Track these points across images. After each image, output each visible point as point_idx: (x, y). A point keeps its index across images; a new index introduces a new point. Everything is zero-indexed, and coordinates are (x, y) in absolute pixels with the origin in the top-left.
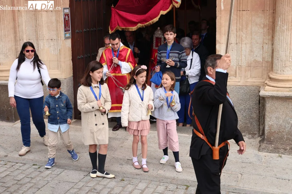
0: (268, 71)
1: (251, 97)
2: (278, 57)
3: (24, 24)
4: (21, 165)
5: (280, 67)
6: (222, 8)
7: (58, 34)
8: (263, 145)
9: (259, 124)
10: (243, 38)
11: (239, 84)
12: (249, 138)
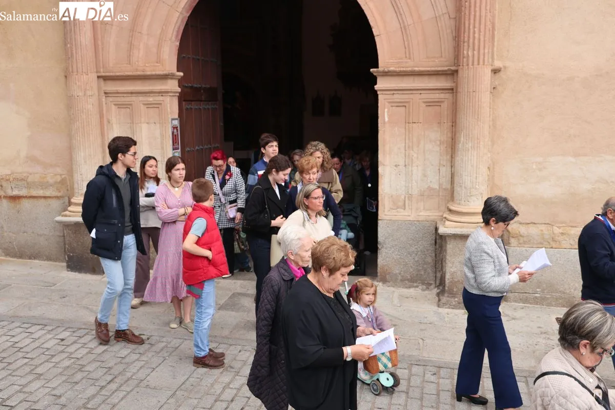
0: (447, 202)
1: (425, 235)
2: (460, 184)
5: (463, 195)
6: (387, 119)
7: (164, 153)
8: (444, 299)
9: (436, 270)
10: (413, 158)
11: (409, 218)
12: (423, 290)
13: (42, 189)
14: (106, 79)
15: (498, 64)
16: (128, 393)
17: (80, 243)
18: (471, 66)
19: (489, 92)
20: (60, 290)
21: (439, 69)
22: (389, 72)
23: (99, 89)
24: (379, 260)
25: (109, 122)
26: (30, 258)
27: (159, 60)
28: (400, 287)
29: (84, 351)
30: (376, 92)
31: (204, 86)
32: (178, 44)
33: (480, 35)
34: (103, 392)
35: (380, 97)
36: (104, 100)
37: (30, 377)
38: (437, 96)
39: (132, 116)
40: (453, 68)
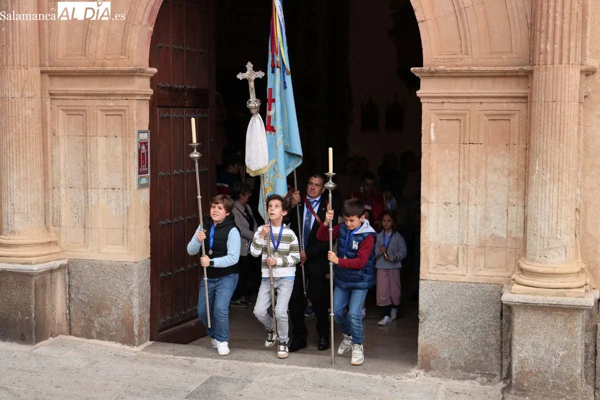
0: (517, 257)
1: (485, 305)
2: (534, 231)
3: (62, 159)
5: (538, 248)
6: (433, 138)
7: (126, 178)
9: (502, 355)
10: (470, 193)
11: (463, 279)
12: (483, 384)
14: (52, 75)
15: (591, 62)
17: (5, 300)
18: (549, 66)
19: (576, 103)
21: (507, 69)
22: (436, 72)
23: (42, 90)
24: (419, 338)
25: (54, 134)
27: (124, 51)
28: (449, 378)
30: (419, 99)
31: (188, 87)
32: (152, 29)
35: (425, 107)
36: (48, 103)
38: (505, 106)
39: (85, 126)
40: (526, 68)
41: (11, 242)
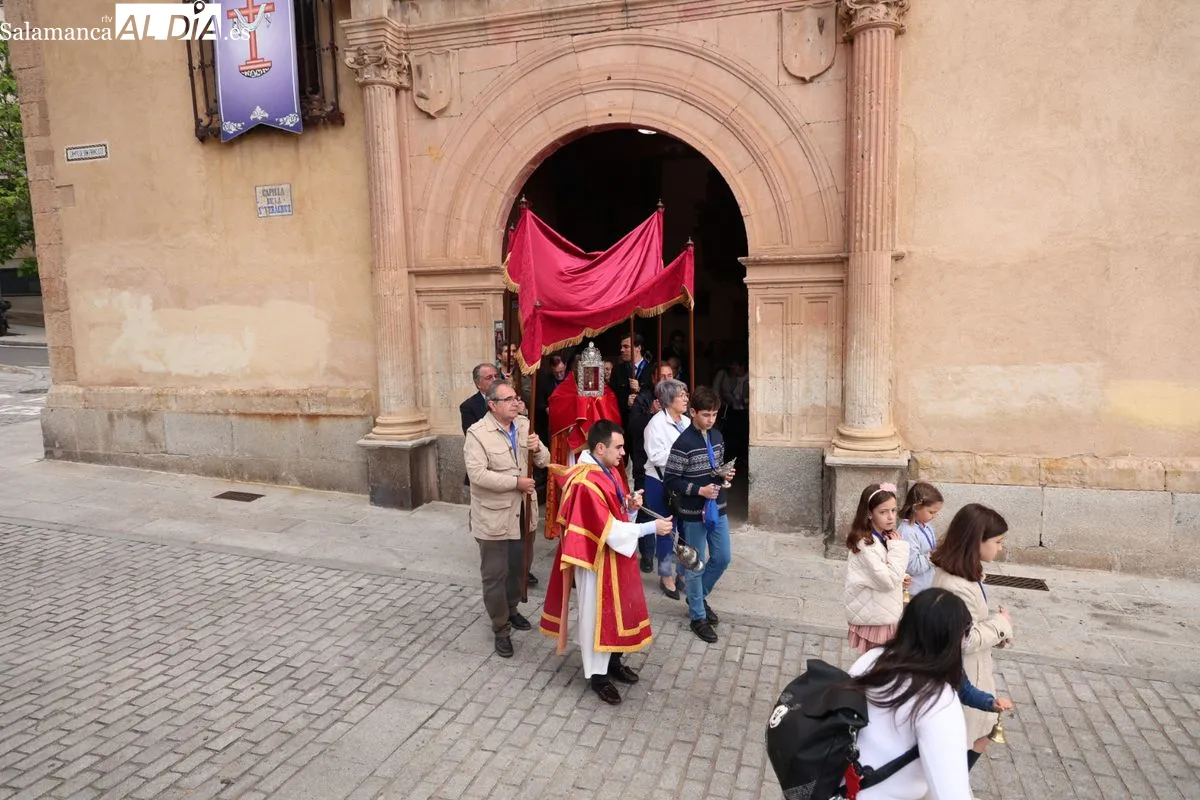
0: (836, 423)
1: (808, 466)
2: (853, 401)
3: (429, 348)
4: (430, 584)
5: (857, 415)
6: (759, 320)
8: (833, 548)
9: (823, 511)
10: (793, 368)
11: (788, 444)
12: (807, 536)
13: (343, 406)
14: (418, 274)
15: (900, 248)
16: (433, 657)
17: (385, 472)
18: (864, 252)
19: (888, 285)
20: (361, 528)
21: (825, 256)
22: (761, 260)
23: (410, 288)
24: (750, 497)
25: (421, 327)
26: (329, 489)
27: (480, 251)
28: (776, 531)
29: (384, 603)
30: (745, 285)
32: (503, 232)
33: (875, 213)
34: (404, 654)
35: (751, 293)
36: (415, 300)
37: (321, 633)
38: (822, 290)
39: (447, 319)
40: (842, 255)
41: (388, 422)
